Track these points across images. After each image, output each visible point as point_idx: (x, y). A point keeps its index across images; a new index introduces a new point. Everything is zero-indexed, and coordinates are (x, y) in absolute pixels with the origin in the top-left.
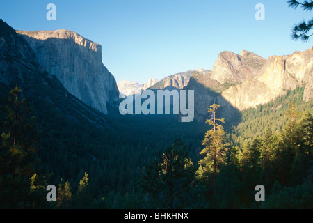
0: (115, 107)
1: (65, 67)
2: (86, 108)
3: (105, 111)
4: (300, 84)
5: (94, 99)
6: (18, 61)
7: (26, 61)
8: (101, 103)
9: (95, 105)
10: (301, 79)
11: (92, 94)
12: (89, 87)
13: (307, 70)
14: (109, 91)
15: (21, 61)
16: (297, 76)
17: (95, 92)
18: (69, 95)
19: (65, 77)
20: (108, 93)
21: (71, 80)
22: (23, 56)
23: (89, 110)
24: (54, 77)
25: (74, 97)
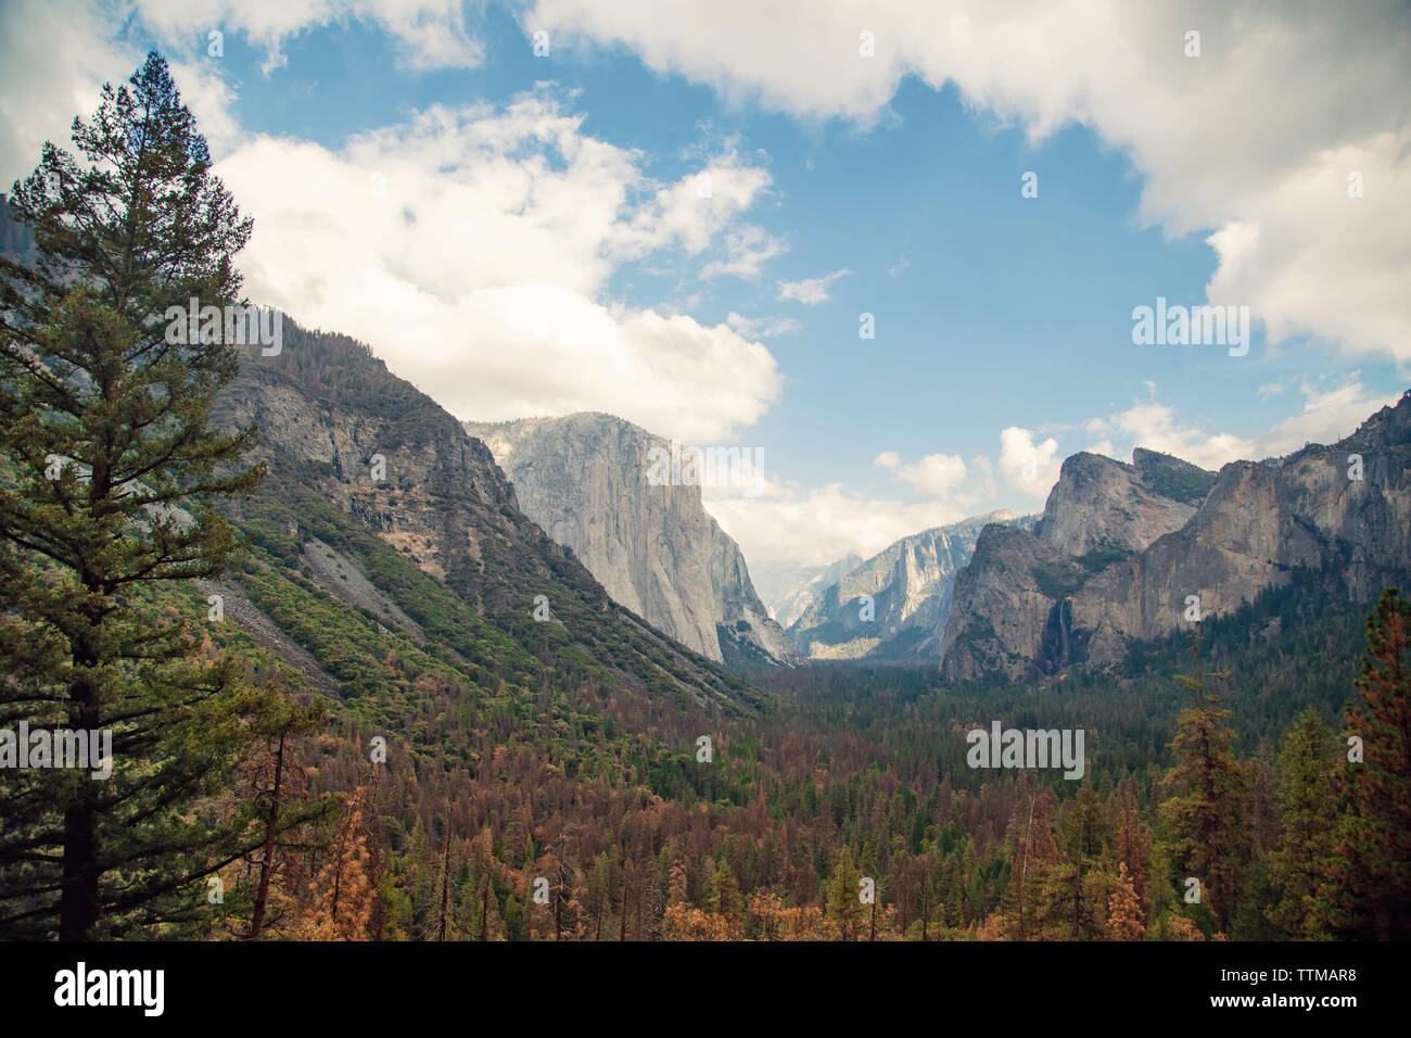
0: (743, 639)
1: (593, 521)
2: (663, 643)
3: (715, 654)
4: (1333, 548)
5: (679, 617)
6: (469, 510)
7: (490, 509)
8: (698, 630)
9: (686, 637)
10: (1334, 532)
11: (673, 600)
12: (664, 579)
13: (1351, 504)
14: (725, 591)
15: (477, 509)
16: (1320, 523)
17: (682, 594)
18: (613, 605)
19: (592, 553)
20: (720, 595)
21: (610, 562)
22: (482, 494)
23: (671, 651)
24: (568, 551)
25: (626, 611)
